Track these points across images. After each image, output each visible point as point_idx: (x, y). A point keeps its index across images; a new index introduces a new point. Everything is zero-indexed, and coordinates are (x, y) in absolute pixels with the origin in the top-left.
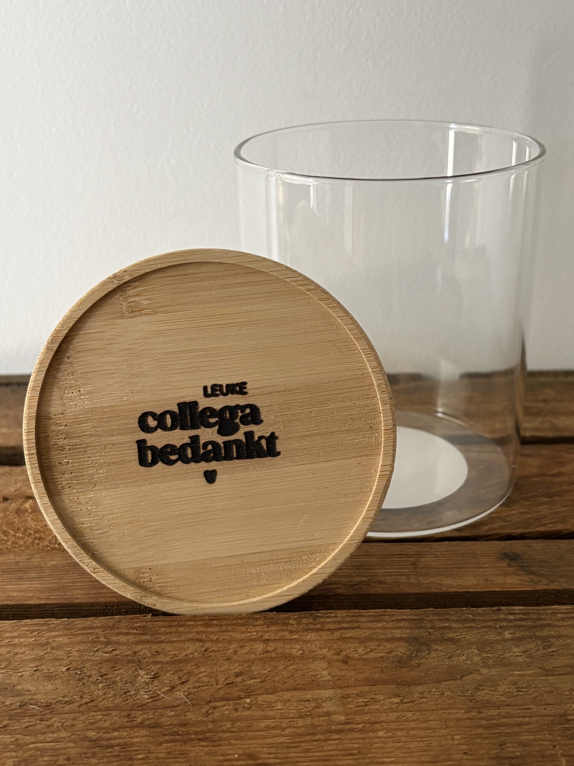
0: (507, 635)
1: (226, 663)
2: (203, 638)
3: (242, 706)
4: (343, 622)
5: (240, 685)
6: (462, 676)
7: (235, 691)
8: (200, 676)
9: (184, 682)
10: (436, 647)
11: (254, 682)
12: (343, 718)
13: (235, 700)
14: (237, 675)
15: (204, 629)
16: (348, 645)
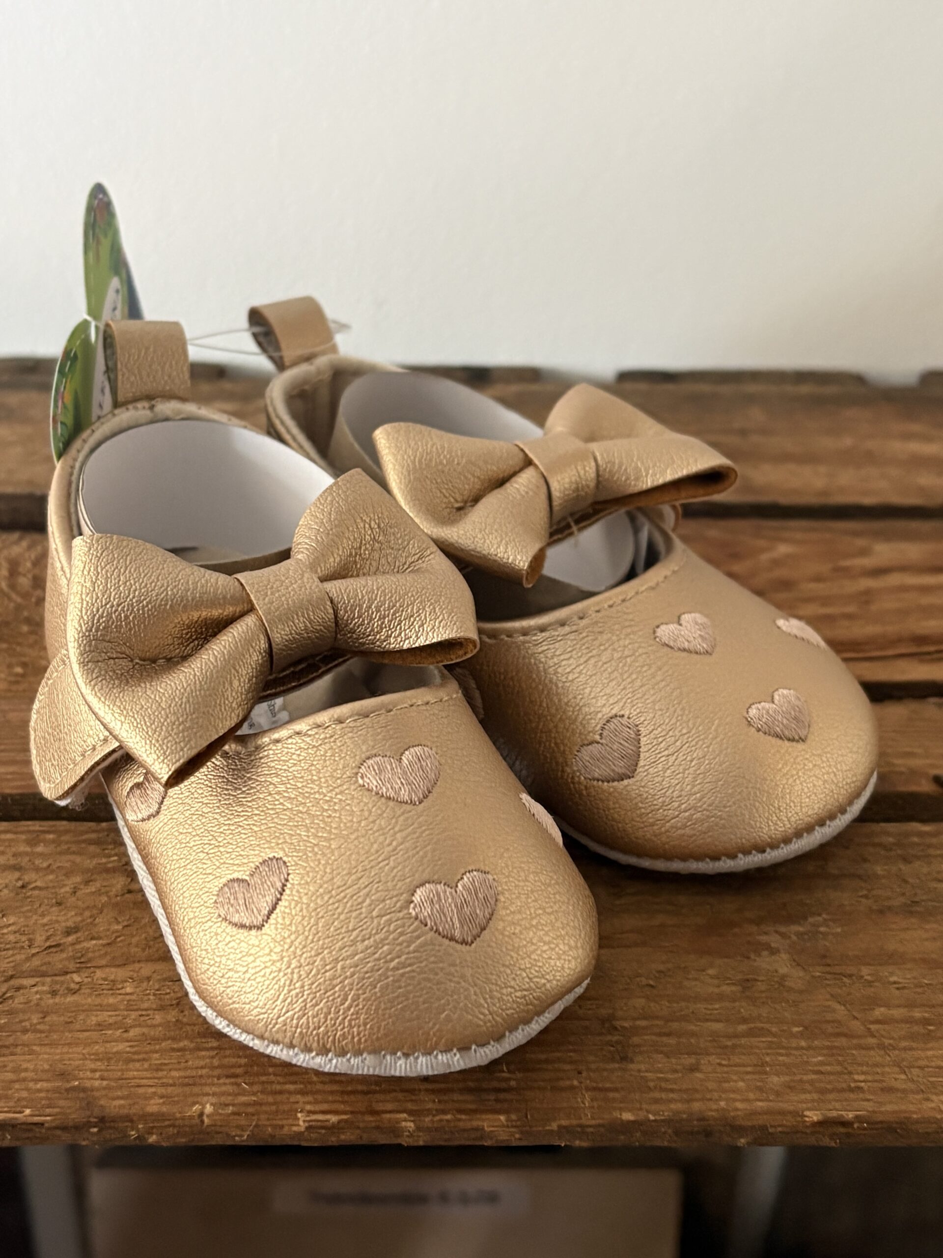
1: (54, 909)
2: (23, 864)
3: (65, 986)
5: (70, 949)
7: (58, 960)
8: (5, 931)
11: (95, 945)
13: (56, 975)
14: (68, 932)
15: (28, 849)
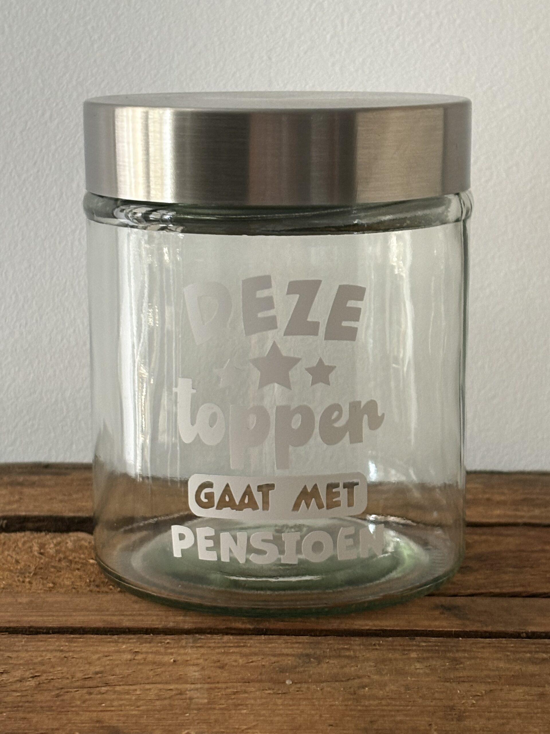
0: (414, 655)
1: (86, 665)
2: (64, 649)
3: (97, 691)
4: (228, 643)
6: (348, 680)
7: (91, 683)
8: (56, 672)
9: (36, 676)
10: (327, 661)
12: (206, 701)
13: (90, 688)
14: (97, 673)
15: (67, 644)
16: (229, 657)
